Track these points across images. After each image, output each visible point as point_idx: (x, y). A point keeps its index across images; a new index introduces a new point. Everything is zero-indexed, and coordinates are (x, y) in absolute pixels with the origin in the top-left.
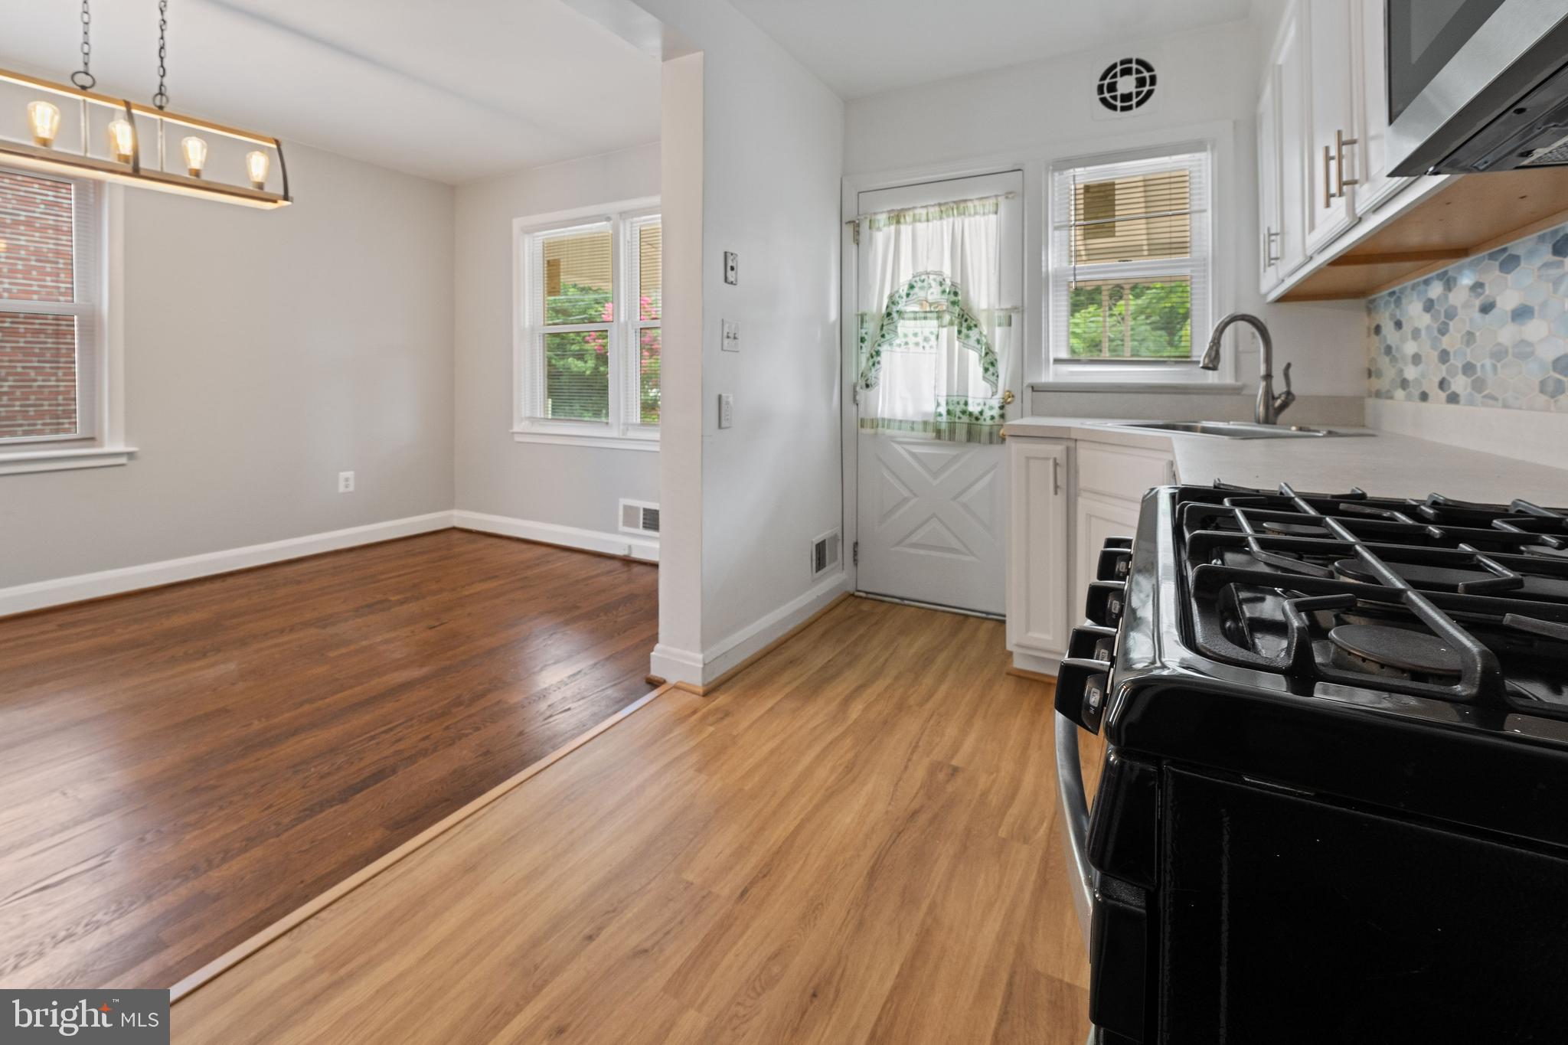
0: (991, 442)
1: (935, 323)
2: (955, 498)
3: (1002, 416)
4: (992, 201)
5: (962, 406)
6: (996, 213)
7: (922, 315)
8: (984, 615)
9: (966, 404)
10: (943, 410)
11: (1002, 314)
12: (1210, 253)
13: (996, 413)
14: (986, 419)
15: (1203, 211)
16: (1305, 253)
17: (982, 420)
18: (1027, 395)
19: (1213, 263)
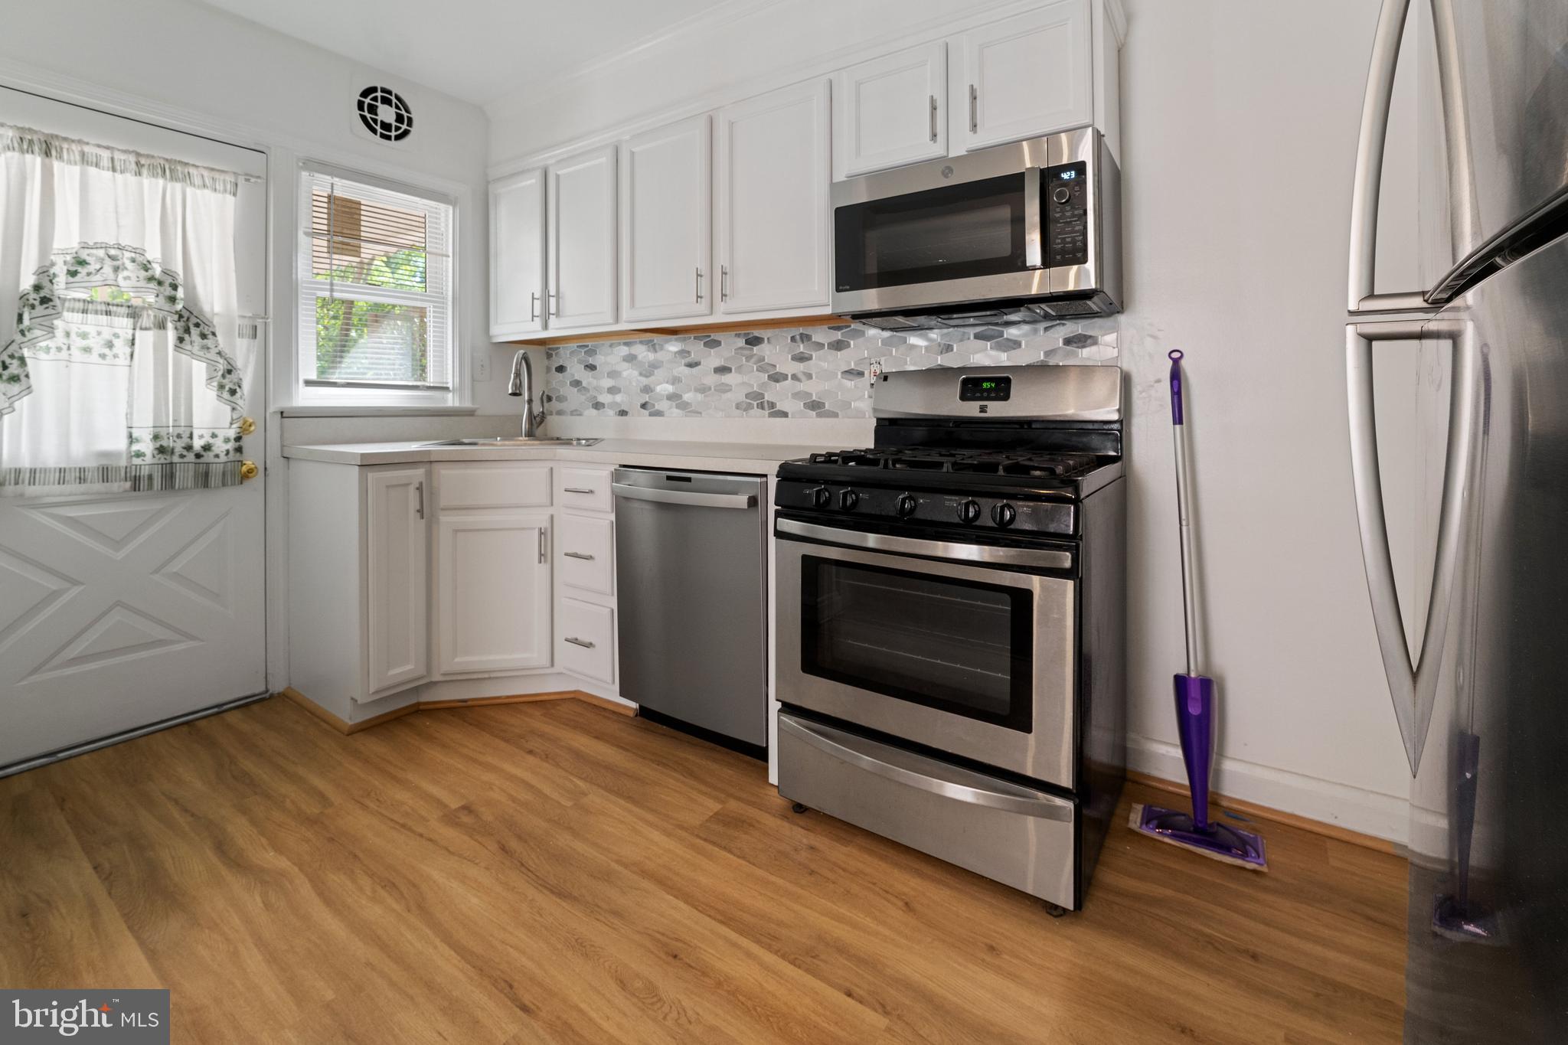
0: (224, 484)
1: (127, 322)
2: (156, 571)
3: (239, 450)
4: (230, 178)
5: (185, 440)
6: (235, 195)
7: (104, 308)
8: (216, 710)
9: (191, 437)
10: (147, 447)
11: (246, 322)
12: (450, 293)
13: (230, 446)
14: (217, 456)
15: (443, 255)
16: (617, 320)
17: (208, 457)
18: (274, 423)
19: (453, 302)
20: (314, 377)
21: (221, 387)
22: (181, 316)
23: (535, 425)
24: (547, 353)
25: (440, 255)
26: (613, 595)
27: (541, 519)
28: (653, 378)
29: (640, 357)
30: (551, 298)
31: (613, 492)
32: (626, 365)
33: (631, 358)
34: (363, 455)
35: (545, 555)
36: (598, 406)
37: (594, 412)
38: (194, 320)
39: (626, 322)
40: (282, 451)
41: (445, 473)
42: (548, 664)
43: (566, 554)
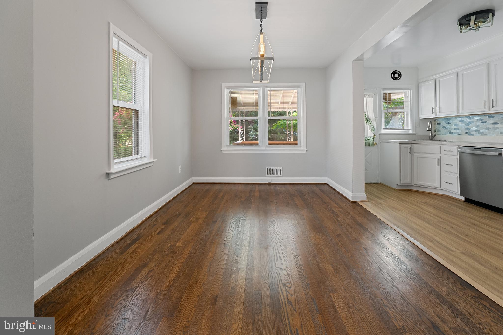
0: (372, 146)
3: (374, 140)
4: (372, 95)
6: (373, 98)
9: (368, 138)
11: (375, 119)
12: (410, 109)
13: (372, 139)
14: (371, 141)
15: (408, 101)
16: (458, 113)
17: (370, 141)
18: (378, 136)
19: (411, 111)
20: (384, 128)
21: (372, 130)
22: (366, 119)
23: (433, 137)
24: (434, 120)
25: (407, 101)
26: (458, 174)
27: (438, 156)
28: (470, 126)
29: (465, 121)
30: (438, 109)
31: (458, 151)
32: (460, 123)
33: (462, 121)
34: (400, 141)
35: (439, 163)
36: (451, 133)
37: (450, 134)
38: (368, 119)
39: (461, 113)
40: (380, 141)
41: (415, 146)
42: (440, 187)
43: (445, 164)
